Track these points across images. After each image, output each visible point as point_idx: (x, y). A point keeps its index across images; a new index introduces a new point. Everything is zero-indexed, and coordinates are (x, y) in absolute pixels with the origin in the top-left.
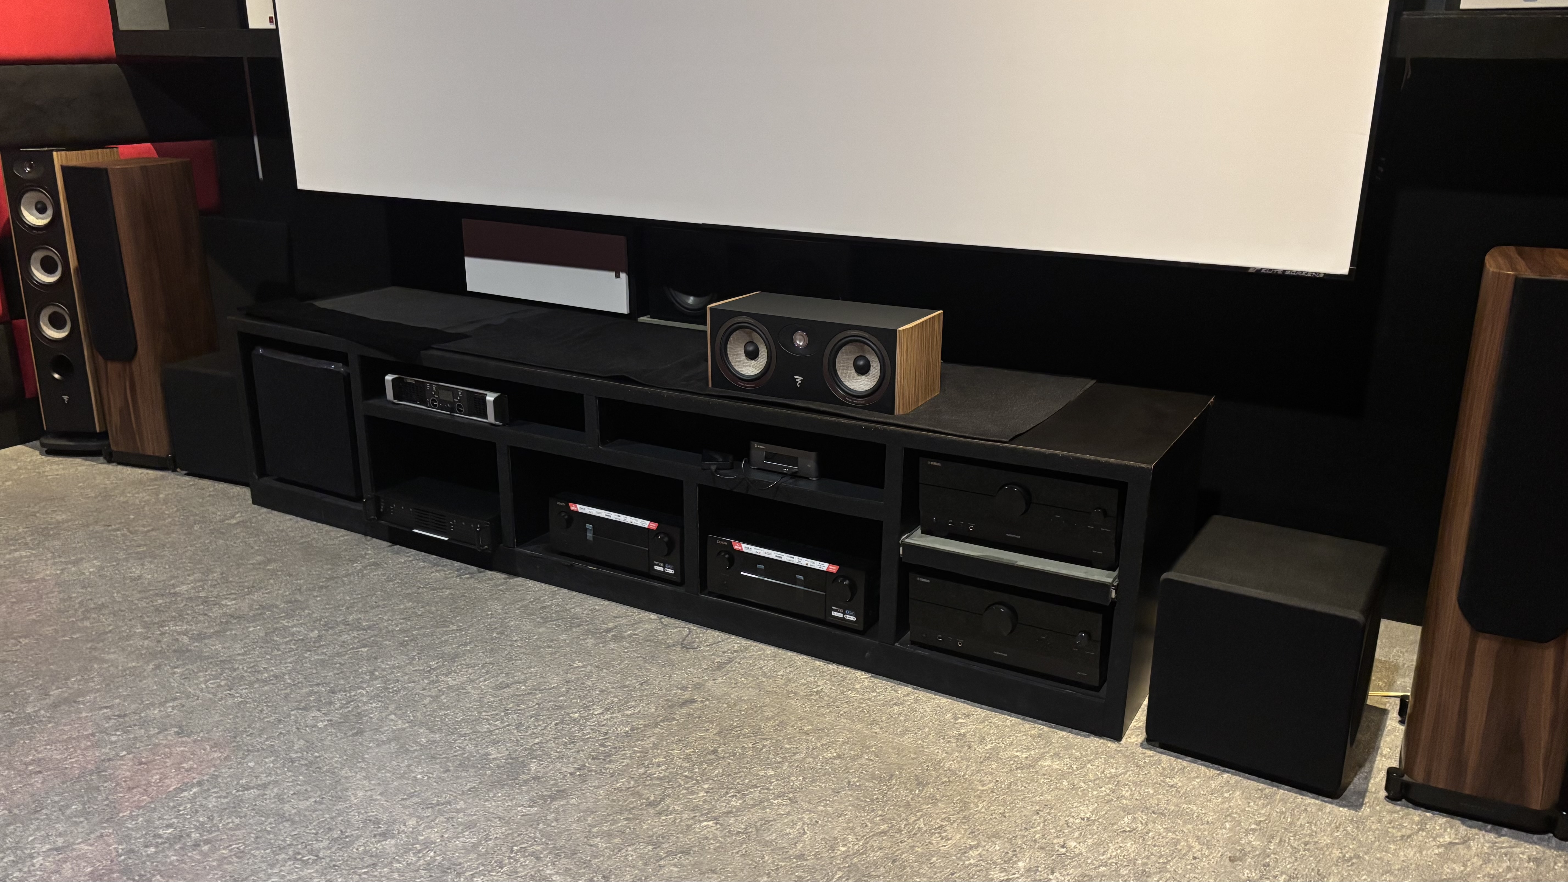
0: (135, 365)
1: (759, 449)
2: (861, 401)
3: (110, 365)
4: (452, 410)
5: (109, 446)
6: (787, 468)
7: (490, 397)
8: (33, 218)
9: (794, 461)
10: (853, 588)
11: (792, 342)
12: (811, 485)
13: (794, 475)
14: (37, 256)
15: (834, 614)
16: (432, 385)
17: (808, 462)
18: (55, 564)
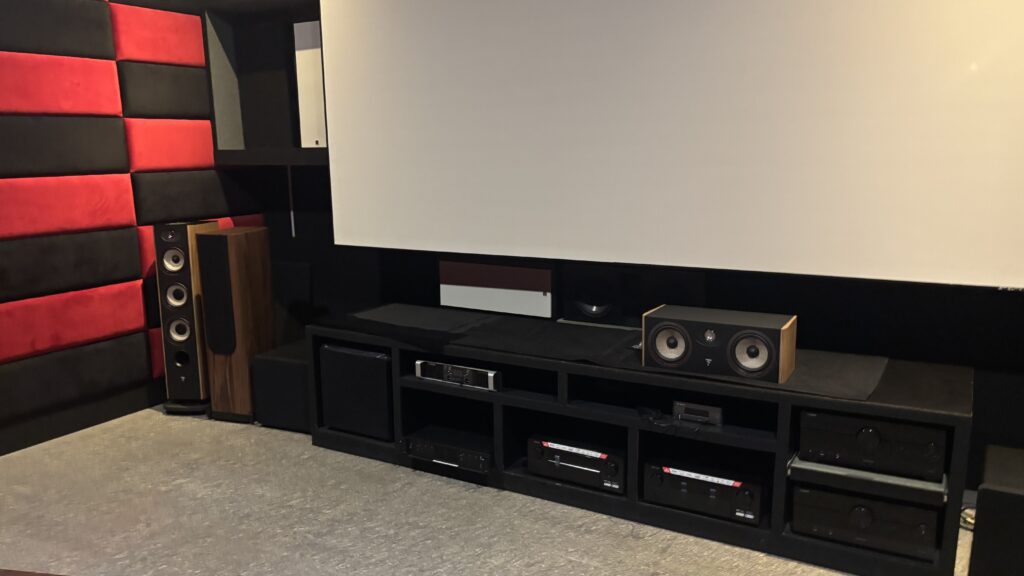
0: (234, 356)
1: (680, 406)
2: (755, 375)
3: (217, 357)
4: (462, 383)
5: (211, 407)
6: (700, 418)
7: (491, 374)
8: (171, 266)
9: (706, 414)
10: (751, 496)
11: (705, 338)
12: (718, 430)
13: (706, 424)
14: (172, 289)
15: (738, 514)
16: (448, 367)
17: (716, 414)
18: (205, 488)
